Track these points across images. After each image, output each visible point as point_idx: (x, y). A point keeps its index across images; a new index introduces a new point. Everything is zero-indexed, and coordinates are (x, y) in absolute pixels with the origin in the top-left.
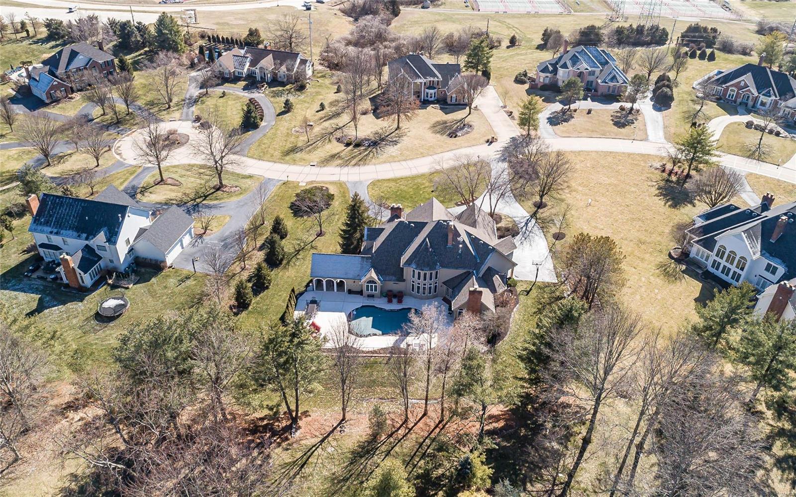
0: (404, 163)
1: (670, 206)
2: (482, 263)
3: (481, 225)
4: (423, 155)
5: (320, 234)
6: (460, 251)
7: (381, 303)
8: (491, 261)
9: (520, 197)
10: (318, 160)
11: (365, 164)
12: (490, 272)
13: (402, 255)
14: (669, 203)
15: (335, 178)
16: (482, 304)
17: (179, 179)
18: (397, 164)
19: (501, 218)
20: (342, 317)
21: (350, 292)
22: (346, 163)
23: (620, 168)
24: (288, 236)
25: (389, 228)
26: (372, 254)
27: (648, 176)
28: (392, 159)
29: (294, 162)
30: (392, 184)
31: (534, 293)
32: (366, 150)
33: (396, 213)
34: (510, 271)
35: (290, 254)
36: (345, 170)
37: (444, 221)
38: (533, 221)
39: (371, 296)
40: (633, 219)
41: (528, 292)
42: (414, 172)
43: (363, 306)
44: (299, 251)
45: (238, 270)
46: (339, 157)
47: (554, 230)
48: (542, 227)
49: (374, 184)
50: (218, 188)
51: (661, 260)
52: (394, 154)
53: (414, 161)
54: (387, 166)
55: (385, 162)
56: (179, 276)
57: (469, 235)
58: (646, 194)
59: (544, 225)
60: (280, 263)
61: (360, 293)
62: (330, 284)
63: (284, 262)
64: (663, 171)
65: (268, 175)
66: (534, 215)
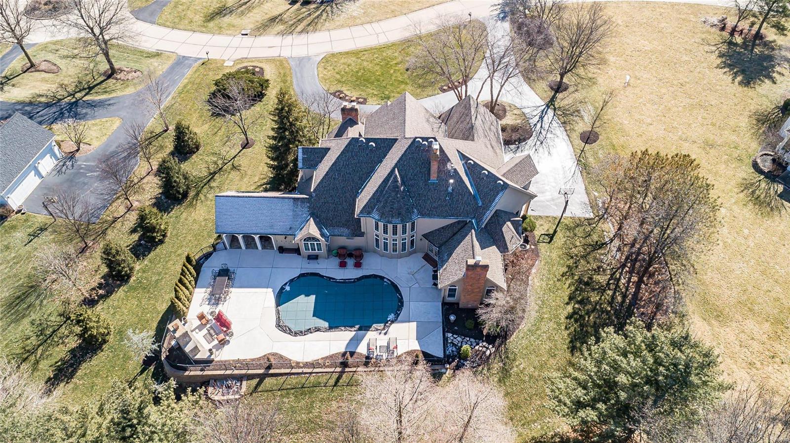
0: (367, 26)
1: (740, 83)
2: (486, 207)
4: (394, 14)
5: (246, 145)
6: (450, 189)
7: (329, 269)
8: (501, 202)
9: (530, 75)
10: (252, 26)
11: (315, 30)
12: (500, 217)
13: (356, 194)
14: (739, 78)
15: (274, 53)
16: (488, 280)
17: (58, 62)
18: (360, 27)
19: (505, 111)
20: (268, 296)
21: (282, 250)
22: (290, 30)
23: (663, 25)
24: (201, 151)
25: (336, 147)
26: (310, 194)
27: (703, 36)
28: (353, 22)
29: (220, 30)
30: (351, 60)
31: (560, 239)
32: (317, 8)
33: (350, 118)
34: (524, 207)
35: (201, 179)
36: (289, 39)
37: (424, 139)
38: (550, 113)
39: (313, 258)
40: (692, 107)
41: (551, 237)
42: (383, 40)
43: (302, 275)
44: (215, 173)
45: (122, 210)
46: (281, 20)
47: (582, 126)
48: (564, 123)
49: (329, 59)
50: (112, 73)
51: (744, 175)
52: (354, 14)
53: (382, 23)
54: (345, 33)
55: (342, 26)
56: (30, 227)
57: (463, 157)
58: (705, 65)
59: (566, 117)
60: (185, 195)
61: (297, 251)
63: (192, 194)
64: (723, 29)
65: (183, 51)
66: (551, 103)
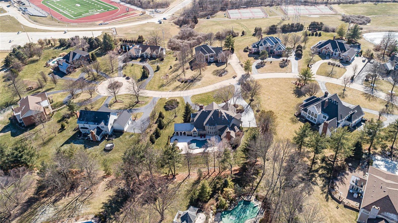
0: (203, 88)
1: (297, 97)
2: (230, 123)
3: (230, 109)
4: (210, 84)
5: (175, 117)
6: (223, 119)
7: (199, 138)
8: (233, 122)
9: (245, 98)
10: (172, 89)
11: (189, 89)
12: (233, 125)
13: (204, 122)
14: (297, 96)
15: (179, 96)
16: (231, 136)
17: (122, 100)
18: (201, 88)
19: (238, 106)
20: (186, 144)
21: (188, 135)
22: (182, 89)
23: (281, 84)
24: (165, 118)
25: (199, 113)
26: (194, 122)
27: (291, 86)
28: (199, 87)
29: (163, 90)
30: (199, 96)
31: (249, 131)
32: (189, 84)
33: (201, 108)
34: (240, 124)
35: (166, 124)
36: (182, 92)
37: (217, 110)
38: (249, 106)
39: (195, 136)
40: (284, 103)
41: (247, 131)
42: (207, 91)
43: (192, 140)
44: (169, 123)
45: (149, 131)
46: (179, 87)
47: (256, 109)
48: (252, 108)
49: (193, 96)
50: (137, 102)
51: (292, 117)
52: (199, 85)
53: (207, 87)
54: (197, 90)
55: (196, 88)
56: (129, 135)
57: (226, 113)
58: (289, 93)
59: (253, 107)
60: (163, 128)
61: (191, 135)
62: (181, 133)
63: (164, 127)
64: (296, 84)
65: (154, 96)
66: (250, 104)
